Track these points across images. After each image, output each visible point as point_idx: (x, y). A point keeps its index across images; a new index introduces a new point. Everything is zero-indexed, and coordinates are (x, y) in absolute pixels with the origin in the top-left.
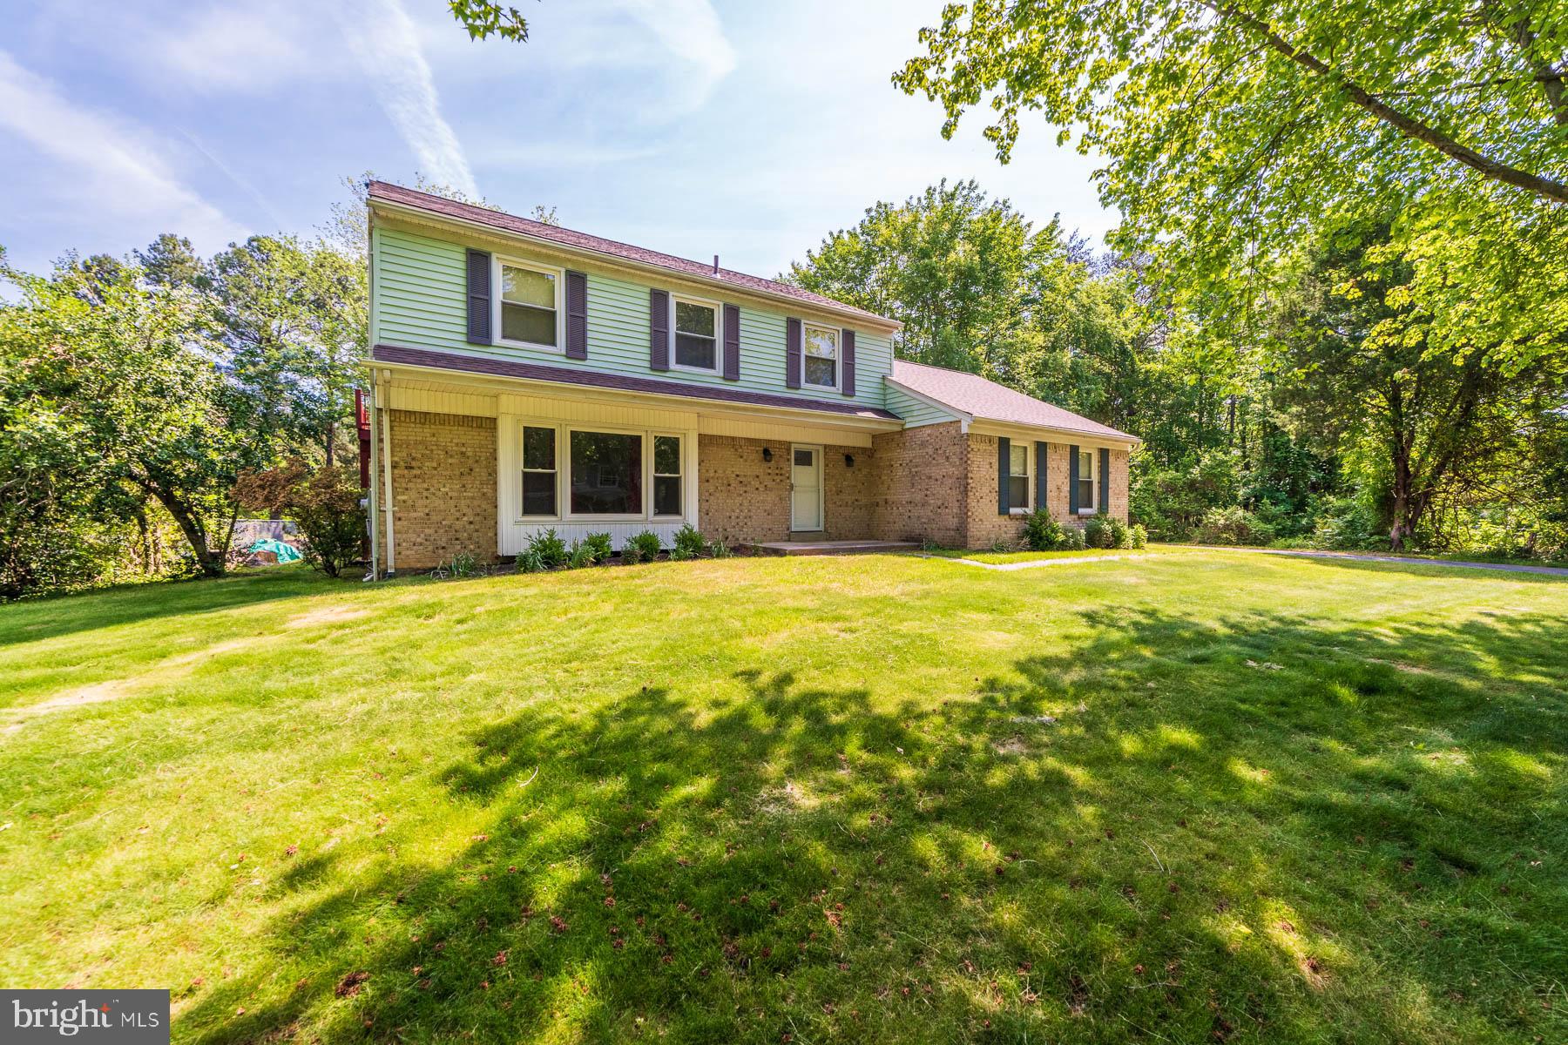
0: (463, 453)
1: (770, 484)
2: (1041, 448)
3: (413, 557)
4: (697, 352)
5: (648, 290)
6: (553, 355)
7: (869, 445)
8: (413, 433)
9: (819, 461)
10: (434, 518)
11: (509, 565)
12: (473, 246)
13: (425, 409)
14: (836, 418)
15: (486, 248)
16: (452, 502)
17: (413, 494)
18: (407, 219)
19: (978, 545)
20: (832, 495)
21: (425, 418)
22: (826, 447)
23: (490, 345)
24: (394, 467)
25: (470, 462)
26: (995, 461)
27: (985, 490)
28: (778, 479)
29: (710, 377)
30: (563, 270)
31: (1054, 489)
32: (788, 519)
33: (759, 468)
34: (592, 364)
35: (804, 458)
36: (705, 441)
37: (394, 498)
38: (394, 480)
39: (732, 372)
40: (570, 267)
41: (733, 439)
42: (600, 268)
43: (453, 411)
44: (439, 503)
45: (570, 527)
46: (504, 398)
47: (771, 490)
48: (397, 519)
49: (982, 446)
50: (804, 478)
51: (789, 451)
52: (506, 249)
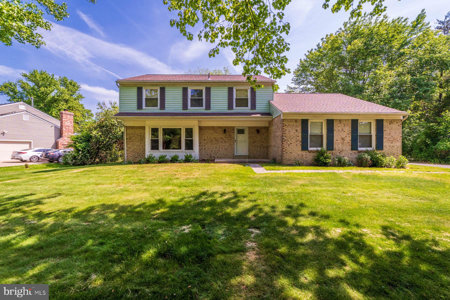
0: (141, 135)
1: (226, 140)
2: (330, 123)
3: (131, 159)
4: (197, 102)
5: (182, 88)
6: (157, 110)
8: (130, 131)
9: (246, 132)
10: (135, 151)
11: (148, 161)
12: (139, 86)
13: (133, 126)
15: (141, 86)
16: (138, 147)
17: (131, 145)
18: (125, 83)
19: (289, 162)
20: (252, 143)
21: (133, 128)
22: (249, 127)
23: (142, 109)
24: (127, 139)
25: (142, 137)
28: (229, 139)
29: (202, 109)
30: (159, 87)
32: (234, 151)
33: (223, 136)
34: (167, 110)
35: (241, 131)
36: (201, 128)
37: (127, 146)
38: (127, 142)
39: (208, 107)
40: (161, 86)
41: (213, 127)
42: (169, 85)
43: (138, 126)
44: (135, 147)
46: (146, 121)
47: (227, 142)
48: (127, 151)
49: (291, 124)
50: (240, 137)
51: (233, 130)
52: (146, 85)
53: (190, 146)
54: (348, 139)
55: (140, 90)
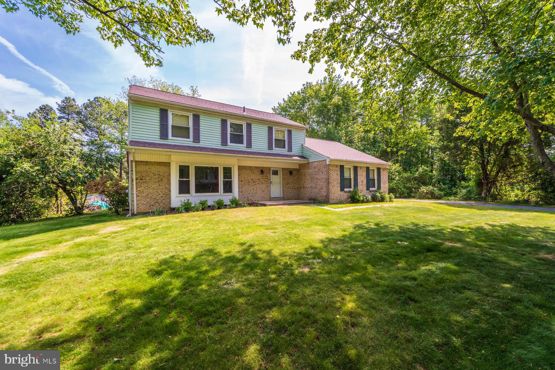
0: (159, 174)
1: (263, 182)
2: (356, 168)
3: (143, 209)
4: (237, 139)
5: (220, 119)
6: (189, 142)
7: (297, 167)
8: (142, 168)
9: (280, 173)
10: (150, 196)
11: (173, 211)
12: (162, 108)
13: (147, 160)
14: (285, 160)
15: (166, 108)
16: (156, 190)
17: (143, 188)
18: (141, 100)
19: (333, 201)
20: (285, 184)
21: (146, 163)
22: (283, 169)
23: (167, 139)
24: (136, 179)
25: (162, 177)
26: (339, 173)
27: (335, 183)
28: (266, 180)
29: (242, 147)
30: (192, 114)
31: (361, 182)
32: (270, 193)
33: (259, 176)
34: (201, 144)
35: (275, 173)
36: (240, 168)
37: (136, 189)
38: (136, 184)
39: (249, 145)
40: (194, 113)
41: (250, 167)
42: (204, 113)
43: (156, 161)
44: (151, 191)
45: (194, 198)
46: (172, 156)
47: (264, 184)
48: (137, 196)
49: (334, 168)
50: (275, 179)
51: (270, 170)
52: (173, 108)
53: (228, 188)
54: (365, 181)
55: (164, 113)
